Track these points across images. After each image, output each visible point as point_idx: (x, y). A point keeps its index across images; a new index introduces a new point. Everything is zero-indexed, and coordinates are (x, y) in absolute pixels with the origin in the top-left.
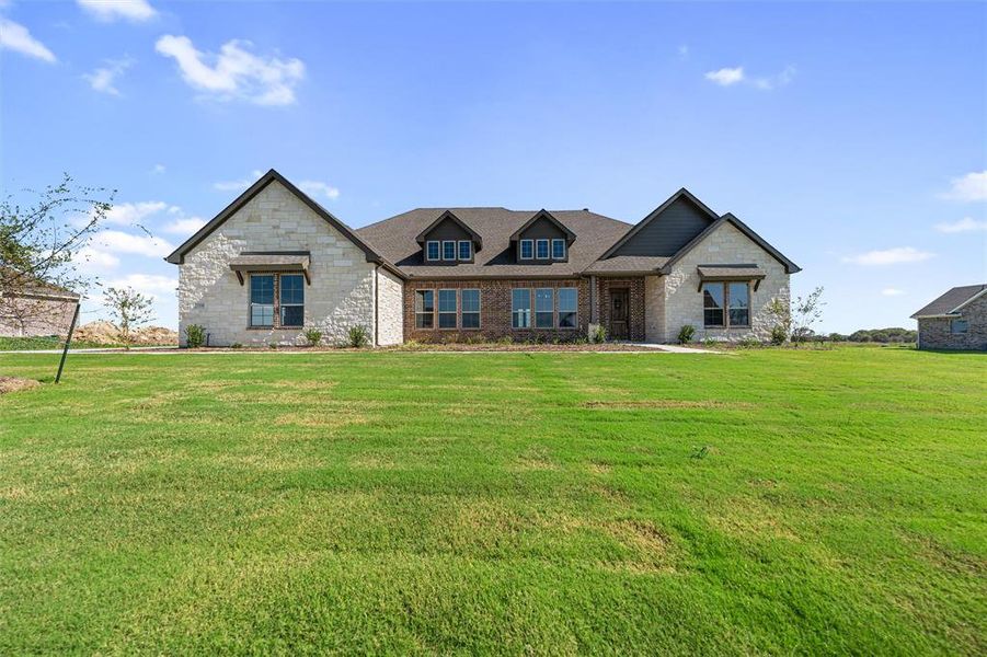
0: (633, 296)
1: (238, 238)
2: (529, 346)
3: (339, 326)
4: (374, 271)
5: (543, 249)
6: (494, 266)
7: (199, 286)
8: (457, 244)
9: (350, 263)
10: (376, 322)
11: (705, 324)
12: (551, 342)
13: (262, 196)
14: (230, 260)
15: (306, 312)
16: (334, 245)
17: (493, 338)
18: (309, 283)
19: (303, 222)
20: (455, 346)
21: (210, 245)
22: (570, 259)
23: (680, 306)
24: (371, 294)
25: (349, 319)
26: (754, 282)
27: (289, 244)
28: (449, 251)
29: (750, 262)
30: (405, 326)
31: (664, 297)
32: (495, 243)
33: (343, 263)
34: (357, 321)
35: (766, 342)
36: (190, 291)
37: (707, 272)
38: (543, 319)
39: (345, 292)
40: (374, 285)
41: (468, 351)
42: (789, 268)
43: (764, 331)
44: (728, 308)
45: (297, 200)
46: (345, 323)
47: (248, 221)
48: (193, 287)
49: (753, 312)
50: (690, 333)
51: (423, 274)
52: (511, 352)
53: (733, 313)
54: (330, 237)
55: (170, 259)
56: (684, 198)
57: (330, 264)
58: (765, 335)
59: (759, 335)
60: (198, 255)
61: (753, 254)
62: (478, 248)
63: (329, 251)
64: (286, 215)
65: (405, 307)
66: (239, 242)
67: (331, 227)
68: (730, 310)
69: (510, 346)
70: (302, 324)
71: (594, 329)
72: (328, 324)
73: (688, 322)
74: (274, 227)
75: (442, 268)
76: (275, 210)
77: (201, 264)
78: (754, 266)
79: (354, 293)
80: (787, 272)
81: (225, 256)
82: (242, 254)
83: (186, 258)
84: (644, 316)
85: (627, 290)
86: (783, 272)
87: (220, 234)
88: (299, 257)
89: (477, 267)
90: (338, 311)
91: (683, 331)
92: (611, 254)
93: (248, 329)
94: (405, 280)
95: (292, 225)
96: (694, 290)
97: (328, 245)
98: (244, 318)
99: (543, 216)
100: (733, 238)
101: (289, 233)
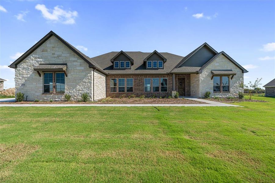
0: (186, 81)
1: (39, 58)
3: (78, 93)
4: (92, 72)
5: (155, 64)
6: (138, 70)
7: (23, 77)
8: (125, 62)
9: (83, 68)
10: (94, 91)
11: (214, 91)
12: (159, 98)
13: (48, 42)
14: (35, 67)
16: (76, 61)
17: (138, 96)
18: (67, 76)
19: (64, 52)
20: (124, 98)
21: (27, 61)
22: (165, 68)
23: (205, 84)
24: (91, 80)
25: (83, 90)
26: (231, 76)
27: (58, 60)
28: (122, 64)
30: (106, 91)
31: (199, 81)
32: (138, 62)
33: (80, 68)
34: (86, 91)
36: (20, 79)
37: (215, 72)
39: (81, 79)
40: (92, 77)
42: (243, 71)
44: (222, 85)
45: (62, 43)
46: (81, 92)
47: (43, 51)
48: (20, 78)
49: (230, 87)
50: (209, 94)
51: (113, 73)
53: (224, 87)
54: (75, 58)
55: (11, 66)
56: (206, 46)
57: (75, 69)
58: (235, 95)
59: (233, 95)
60: (23, 65)
61: (231, 66)
62: (132, 64)
63: (75, 63)
64: (57, 49)
66: (39, 60)
67: (75, 54)
68: (223, 86)
69: (144, 99)
70: (64, 92)
71: (174, 93)
72: (74, 92)
73: (208, 90)
74: (53, 54)
75: (120, 71)
76: (53, 47)
77: (24, 68)
78: (231, 70)
79: (84, 80)
80: (243, 72)
81: (33, 65)
82: (40, 64)
83: (18, 66)
84: (190, 88)
85: (184, 79)
86: (241, 72)
87: (32, 57)
88: (62, 66)
89: (132, 70)
90: (78, 87)
91: (207, 94)
93: (43, 94)
94: (107, 75)
95: (60, 53)
96: (210, 79)
97: (74, 61)
98: (41, 90)
99: (155, 53)
100: (224, 61)
101: (59, 56)
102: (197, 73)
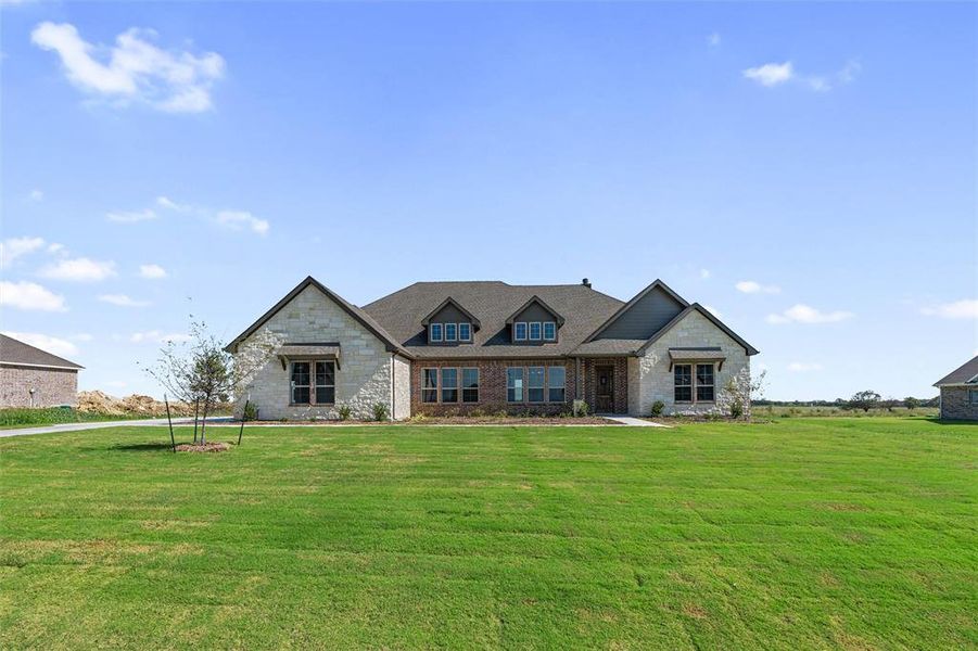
0: (617, 374)
1: (281, 332)
2: (521, 419)
3: (364, 404)
4: (391, 359)
5: (535, 330)
6: (491, 347)
8: (458, 326)
9: (372, 352)
10: (394, 401)
11: (676, 399)
12: (540, 416)
13: (300, 298)
14: (275, 350)
15: (336, 392)
16: (359, 338)
17: (490, 412)
18: (339, 369)
19: (334, 319)
20: (458, 419)
21: (258, 338)
22: (559, 340)
23: (653, 384)
24: (389, 377)
25: (372, 398)
26: (718, 364)
27: (323, 336)
28: (451, 332)
29: (715, 346)
30: (412, 401)
31: (640, 376)
32: (492, 325)
33: (366, 352)
34: (378, 399)
35: (727, 415)
36: (242, 374)
37: (676, 354)
38: (534, 394)
39: (369, 376)
40: (391, 369)
41: (468, 425)
42: (749, 351)
43: (727, 406)
44: (695, 385)
45: (329, 301)
46: (369, 401)
47: (290, 317)
48: (244, 372)
49: (717, 389)
50: (661, 407)
51: (428, 355)
52: (504, 423)
53: (700, 390)
54: (356, 331)
55: (227, 349)
56: (658, 287)
57: (356, 353)
58: (726, 409)
59: (722, 409)
60: (250, 346)
61: (717, 338)
62: (477, 329)
63: (356, 342)
64: (320, 313)
65: (412, 384)
66: (281, 335)
67: (357, 323)
68: (697, 388)
69: (504, 420)
70: (333, 401)
71: (579, 404)
72: (355, 402)
73: (660, 397)
74: (311, 323)
75: (444, 348)
76: (311, 309)
77: (251, 352)
78: (719, 349)
79: (376, 377)
80: (747, 354)
81: (270, 347)
82: (285, 345)
83: (239, 347)
84: (625, 392)
85: (611, 368)
86: (743, 354)
87: (266, 329)
88: (332, 348)
89: (475, 347)
90: (363, 391)
91: (655, 405)
92: (594, 338)
93: (291, 405)
94: (412, 361)
95: (326, 321)
96: (666, 370)
97: (355, 338)
98: (287, 398)
99: (535, 302)
100: (700, 325)
101: (322, 328)
102: (634, 355)
